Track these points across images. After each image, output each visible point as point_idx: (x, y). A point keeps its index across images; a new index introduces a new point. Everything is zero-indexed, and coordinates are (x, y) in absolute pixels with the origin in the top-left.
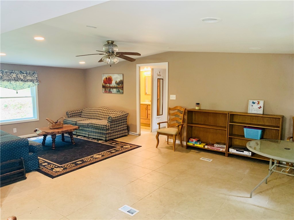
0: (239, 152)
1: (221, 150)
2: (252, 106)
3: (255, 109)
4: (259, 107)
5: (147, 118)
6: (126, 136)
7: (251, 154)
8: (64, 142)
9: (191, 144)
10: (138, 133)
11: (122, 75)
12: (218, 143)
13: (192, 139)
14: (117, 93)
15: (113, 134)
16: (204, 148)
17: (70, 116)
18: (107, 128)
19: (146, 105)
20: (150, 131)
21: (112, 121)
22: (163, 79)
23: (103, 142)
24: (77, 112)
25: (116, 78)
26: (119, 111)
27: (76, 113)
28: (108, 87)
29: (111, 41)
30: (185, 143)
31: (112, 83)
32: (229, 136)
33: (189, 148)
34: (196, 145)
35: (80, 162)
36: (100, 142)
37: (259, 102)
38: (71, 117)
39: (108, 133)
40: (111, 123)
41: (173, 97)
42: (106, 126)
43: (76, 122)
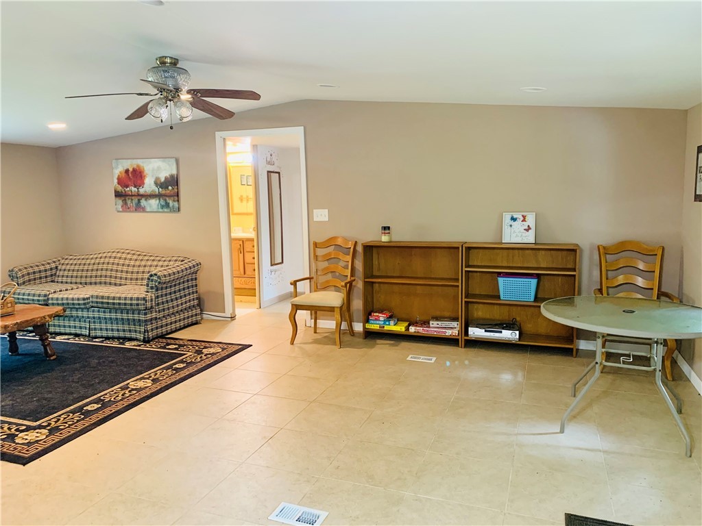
0: (492, 334)
1: (449, 333)
2: (511, 226)
3: (517, 234)
4: (526, 228)
5: (242, 272)
6: (196, 323)
7: (518, 337)
8: (18, 357)
9: (374, 326)
10: (228, 313)
11: (173, 162)
12: (437, 319)
13: (377, 314)
14: (161, 210)
15: (164, 322)
16: (407, 333)
17: (21, 281)
18: (149, 305)
19: (239, 240)
20: (257, 306)
21: (159, 285)
22: (279, 173)
23: (139, 346)
24: (42, 268)
25: (156, 169)
26: (175, 258)
27: (40, 272)
28: (132, 196)
29: (171, 58)
30: (358, 327)
31: (144, 184)
32: (466, 300)
33: (370, 335)
34: (387, 328)
35: (96, 406)
36: (128, 345)
37: (524, 217)
38: (24, 283)
39: (151, 320)
40: (157, 290)
41: (321, 215)
42: (144, 299)
43: (45, 296)
